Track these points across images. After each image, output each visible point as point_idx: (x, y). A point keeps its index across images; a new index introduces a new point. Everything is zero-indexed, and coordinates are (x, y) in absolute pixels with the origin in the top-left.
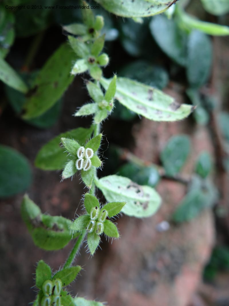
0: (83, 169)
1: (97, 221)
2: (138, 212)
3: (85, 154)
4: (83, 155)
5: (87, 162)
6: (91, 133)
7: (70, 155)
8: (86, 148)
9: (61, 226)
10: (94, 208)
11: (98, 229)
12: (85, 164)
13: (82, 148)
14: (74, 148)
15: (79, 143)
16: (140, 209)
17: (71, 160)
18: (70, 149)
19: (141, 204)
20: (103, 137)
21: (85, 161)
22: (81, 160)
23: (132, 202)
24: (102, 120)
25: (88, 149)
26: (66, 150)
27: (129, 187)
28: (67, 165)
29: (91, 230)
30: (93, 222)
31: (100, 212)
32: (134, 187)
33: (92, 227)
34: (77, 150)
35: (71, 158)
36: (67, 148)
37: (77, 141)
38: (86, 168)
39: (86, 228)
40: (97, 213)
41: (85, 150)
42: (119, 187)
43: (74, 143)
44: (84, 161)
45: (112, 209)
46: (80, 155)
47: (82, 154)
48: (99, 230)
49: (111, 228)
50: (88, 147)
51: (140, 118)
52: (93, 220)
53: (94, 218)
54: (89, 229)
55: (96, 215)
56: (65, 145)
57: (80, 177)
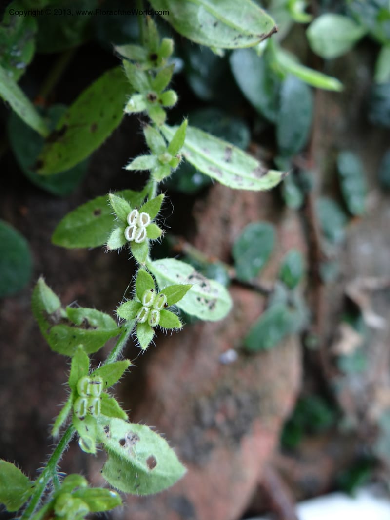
0: (134, 240)
1: (151, 308)
2: (202, 312)
3: (139, 220)
4: (136, 221)
5: (142, 231)
6: (144, 197)
7: (117, 220)
8: (141, 213)
9: (95, 322)
10: (149, 291)
11: (152, 318)
12: (138, 233)
13: (135, 213)
14: (124, 210)
15: (130, 205)
16: (206, 308)
17: (119, 226)
18: (119, 211)
19: (207, 301)
20: (165, 198)
21: (139, 229)
22: (133, 227)
23: (195, 298)
24: (163, 178)
25: (144, 213)
26: (114, 212)
27: (191, 277)
28: (114, 232)
29: (143, 320)
30: (147, 309)
31: (156, 297)
32: (198, 278)
33: (145, 315)
34: (127, 214)
35: (119, 224)
36: (116, 210)
37: (129, 202)
38: (139, 239)
39: (137, 317)
40: (152, 297)
41: (139, 215)
42: (178, 276)
43: (125, 204)
44: (137, 229)
45: (172, 295)
46: (132, 221)
47: (134, 219)
48: (154, 320)
49: (169, 319)
50: (143, 212)
51: (213, 182)
52: (147, 307)
53: (148, 304)
54: (140, 317)
55: (151, 300)
56: (113, 205)
57: (129, 250)
